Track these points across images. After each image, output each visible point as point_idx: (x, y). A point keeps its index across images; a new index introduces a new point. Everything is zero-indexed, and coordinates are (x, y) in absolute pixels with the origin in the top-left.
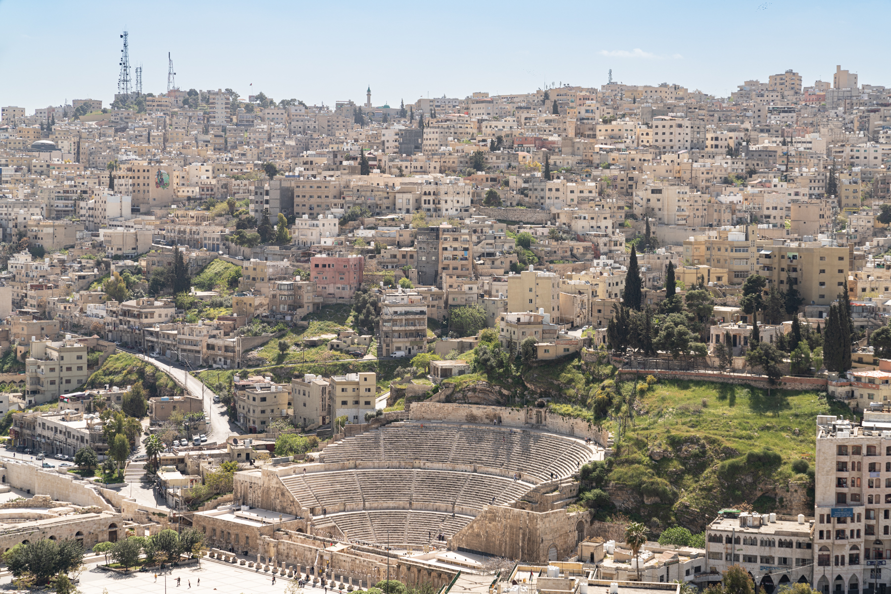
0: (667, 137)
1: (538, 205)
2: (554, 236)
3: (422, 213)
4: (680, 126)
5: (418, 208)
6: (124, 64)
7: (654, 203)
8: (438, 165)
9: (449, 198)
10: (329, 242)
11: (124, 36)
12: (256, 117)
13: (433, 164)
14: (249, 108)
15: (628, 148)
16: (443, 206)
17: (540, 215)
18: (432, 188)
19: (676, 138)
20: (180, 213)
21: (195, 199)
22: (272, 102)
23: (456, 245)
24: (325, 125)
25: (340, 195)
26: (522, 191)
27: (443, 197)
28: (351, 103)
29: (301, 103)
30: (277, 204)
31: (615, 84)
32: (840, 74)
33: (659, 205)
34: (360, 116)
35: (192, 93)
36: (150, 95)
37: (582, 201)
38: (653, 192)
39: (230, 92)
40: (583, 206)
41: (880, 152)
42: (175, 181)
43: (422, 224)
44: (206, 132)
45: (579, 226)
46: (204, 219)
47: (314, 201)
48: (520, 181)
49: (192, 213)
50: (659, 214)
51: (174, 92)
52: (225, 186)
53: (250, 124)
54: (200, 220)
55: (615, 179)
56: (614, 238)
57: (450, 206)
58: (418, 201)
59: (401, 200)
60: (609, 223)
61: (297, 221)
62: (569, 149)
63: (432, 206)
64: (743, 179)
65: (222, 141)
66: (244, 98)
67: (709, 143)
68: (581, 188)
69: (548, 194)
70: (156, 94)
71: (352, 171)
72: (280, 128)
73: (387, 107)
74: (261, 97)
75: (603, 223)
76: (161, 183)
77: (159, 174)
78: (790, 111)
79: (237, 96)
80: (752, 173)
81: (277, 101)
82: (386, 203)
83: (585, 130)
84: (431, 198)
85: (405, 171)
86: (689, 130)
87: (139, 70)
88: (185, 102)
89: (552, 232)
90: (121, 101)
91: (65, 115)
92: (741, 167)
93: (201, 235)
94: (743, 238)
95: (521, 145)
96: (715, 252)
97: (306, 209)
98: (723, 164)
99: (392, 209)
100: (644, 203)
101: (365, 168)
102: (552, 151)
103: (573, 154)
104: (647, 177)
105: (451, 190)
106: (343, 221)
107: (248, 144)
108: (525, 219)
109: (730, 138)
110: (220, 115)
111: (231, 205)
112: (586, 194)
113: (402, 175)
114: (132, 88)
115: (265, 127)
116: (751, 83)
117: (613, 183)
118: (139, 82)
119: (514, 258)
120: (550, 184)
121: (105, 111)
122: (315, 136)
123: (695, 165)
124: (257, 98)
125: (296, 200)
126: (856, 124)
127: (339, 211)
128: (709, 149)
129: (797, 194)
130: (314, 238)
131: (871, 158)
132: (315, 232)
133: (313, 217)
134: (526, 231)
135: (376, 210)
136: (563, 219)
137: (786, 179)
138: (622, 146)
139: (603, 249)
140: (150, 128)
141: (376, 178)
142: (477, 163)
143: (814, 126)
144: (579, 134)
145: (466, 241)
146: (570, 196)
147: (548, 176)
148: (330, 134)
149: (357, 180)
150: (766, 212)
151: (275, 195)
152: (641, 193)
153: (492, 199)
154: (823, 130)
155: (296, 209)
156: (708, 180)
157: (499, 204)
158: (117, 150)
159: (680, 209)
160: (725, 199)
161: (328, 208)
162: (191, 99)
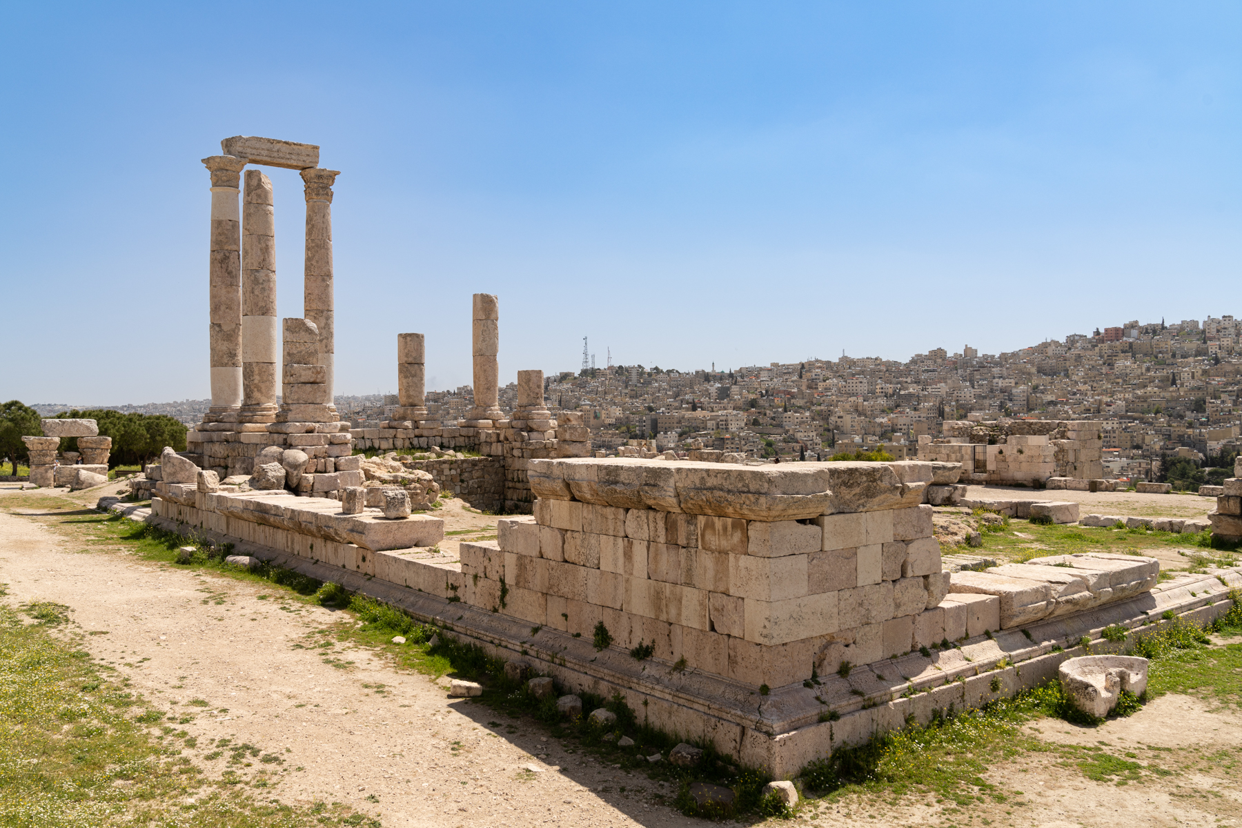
0: (855, 388)
1: (780, 426)
2: (785, 441)
3: (719, 430)
4: (861, 382)
5: (718, 428)
6: (586, 354)
7: (839, 423)
8: (732, 406)
9: (733, 423)
10: (672, 445)
11: (585, 339)
12: (653, 379)
13: (730, 405)
14: (650, 374)
15: (832, 395)
16: (730, 426)
17: (780, 431)
18: (724, 418)
19: (859, 389)
20: (605, 432)
21: (613, 425)
22: (662, 372)
23: (733, 446)
24: (689, 382)
25: (679, 422)
26: (773, 418)
27: (730, 422)
28: (703, 371)
29: (677, 371)
30: (649, 427)
31: (846, 357)
32: (967, 349)
33: (842, 424)
34: (707, 377)
35: (620, 367)
36: (599, 369)
37: (802, 423)
38: (839, 417)
39: (640, 366)
40: (802, 426)
41: (973, 393)
42: (603, 416)
43: (718, 436)
44: (626, 387)
45: (799, 435)
46: (615, 434)
47: (667, 425)
48: (771, 413)
49: (610, 432)
50: (842, 429)
51: (611, 368)
52: (627, 418)
53: (650, 383)
54: (613, 435)
55: (822, 410)
56: (815, 441)
57: (733, 427)
58: (718, 424)
59: (710, 424)
60: (814, 434)
61: (658, 435)
62: (801, 396)
63: (724, 427)
64: (891, 410)
65: (634, 392)
66: (647, 369)
67: (878, 391)
68: (802, 416)
69: (784, 420)
70: (602, 368)
71: (687, 409)
72: (664, 385)
73: (723, 372)
74: (656, 368)
75: (811, 434)
76: (596, 417)
77: (595, 412)
78: (934, 371)
79: (643, 368)
80: (898, 406)
81: (665, 371)
82: (702, 425)
83: (812, 385)
84: (724, 423)
85: (715, 409)
86: (866, 385)
87: (593, 356)
88: (617, 372)
89: (784, 439)
90: (584, 373)
91: (555, 381)
92: (892, 403)
93: (613, 443)
94: (861, 441)
95: (777, 394)
96: (848, 448)
97: (663, 429)
98: (882, 401)
99: (705, 428)
100: (834, 423)
101: (694, 408)
102: (793, 397)
103: (803, 398)
104: (838, 410)
105: (734, 418)
106: (680, 435)
107: (648, 394)
108: (772, 432)
109: (890, 388)
110: (634, 377)
111: (628, 428)
112: (805, 419)
113: (713, 411)
114: (590, 366)
115: (657, 385)
116: (917, 355)
117: (820, 413)
118: (593, 363)
119: (763, 452)
120: (786, 415)
121: (575, 378)
122: (683, 389)
123: (865, 403)
124: (654, 369)
125: (659, 425)
126: (968, 378)
127: (679, 430)
128: (878, 394)
129: (919, 417)
130: (665, 443)
131: (968, 396)
132: (666, 440)
133: (666, 433)
134: (772, 438)
135: (697, 429)
136: (791, 432)
137: (915, 409)
138: (829, 394)
139: (809, 447)
140: (598, 387)
141: (699, 413)
142: (753, 404)
143: (944, 380)
144: (809, 387)
145: (737, 444)
146: (796, 420)
147: (785, 411)
148: (691, 387)
149: (689, 414)
150: (900, 427)
151: (649, 422)
152: (832, 418)
153: (756, 423)
154: (949, 381)
155: (659, 429)
156: (872, 411)
157: (759, 425)
158: (580, 399)
159: (852, 426)
160: (879, 420)
161: (673, 428)
162: (620, 370)
